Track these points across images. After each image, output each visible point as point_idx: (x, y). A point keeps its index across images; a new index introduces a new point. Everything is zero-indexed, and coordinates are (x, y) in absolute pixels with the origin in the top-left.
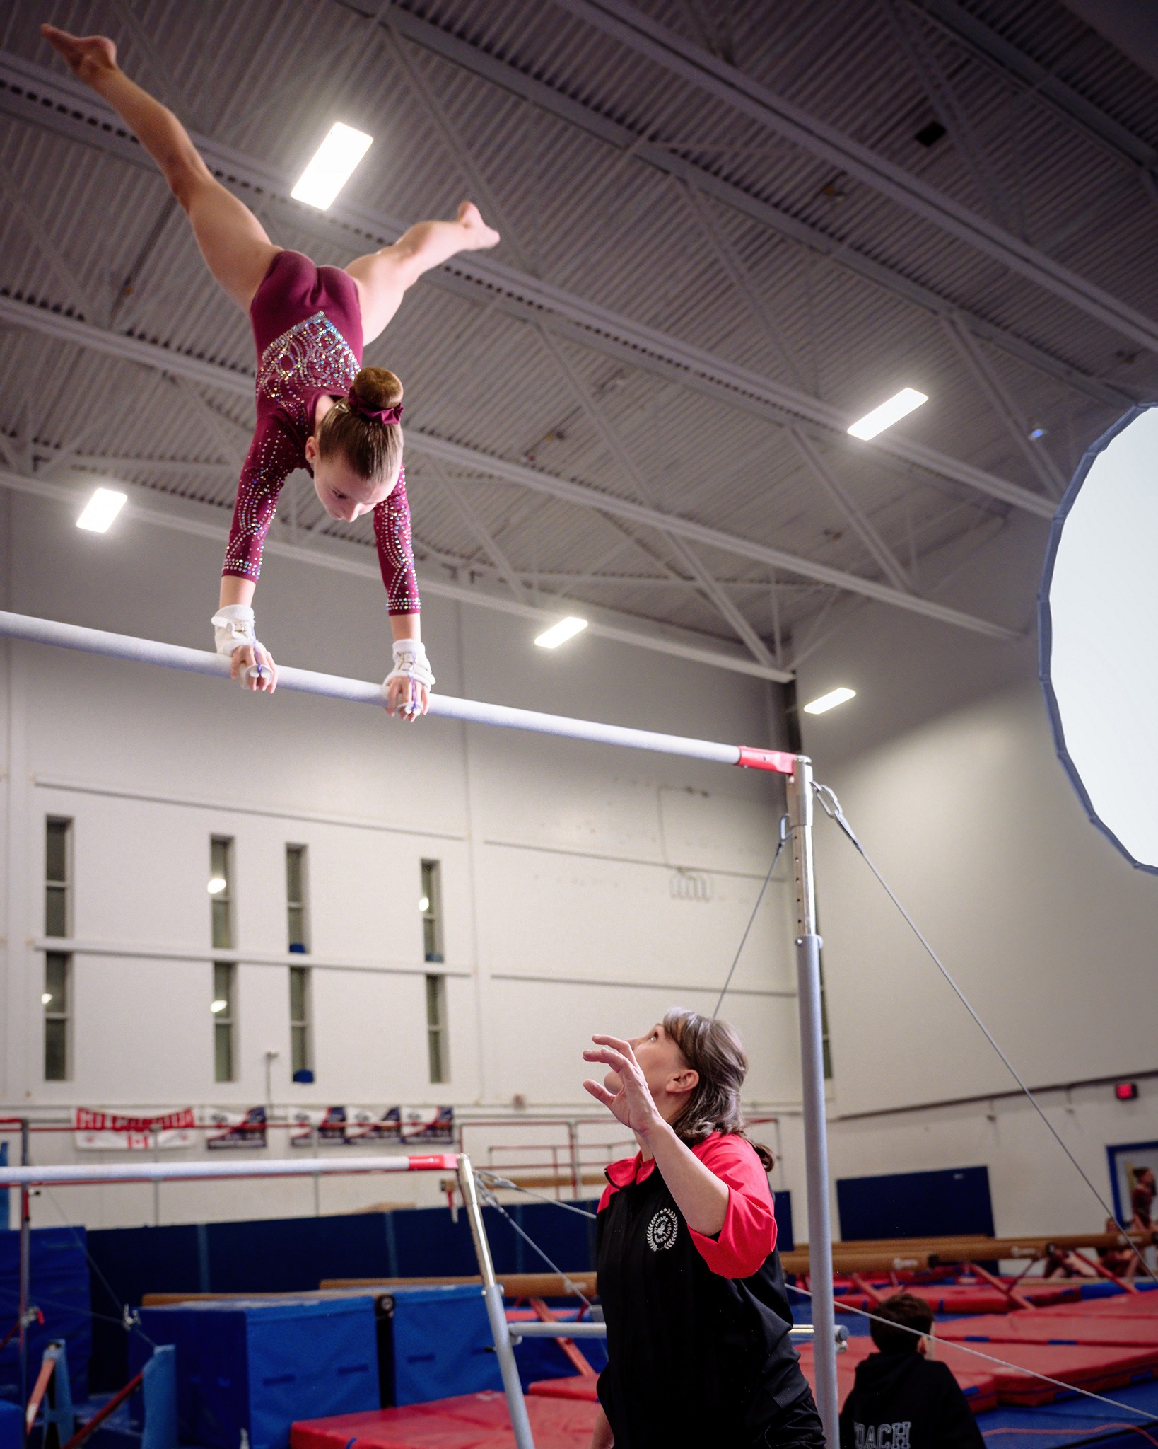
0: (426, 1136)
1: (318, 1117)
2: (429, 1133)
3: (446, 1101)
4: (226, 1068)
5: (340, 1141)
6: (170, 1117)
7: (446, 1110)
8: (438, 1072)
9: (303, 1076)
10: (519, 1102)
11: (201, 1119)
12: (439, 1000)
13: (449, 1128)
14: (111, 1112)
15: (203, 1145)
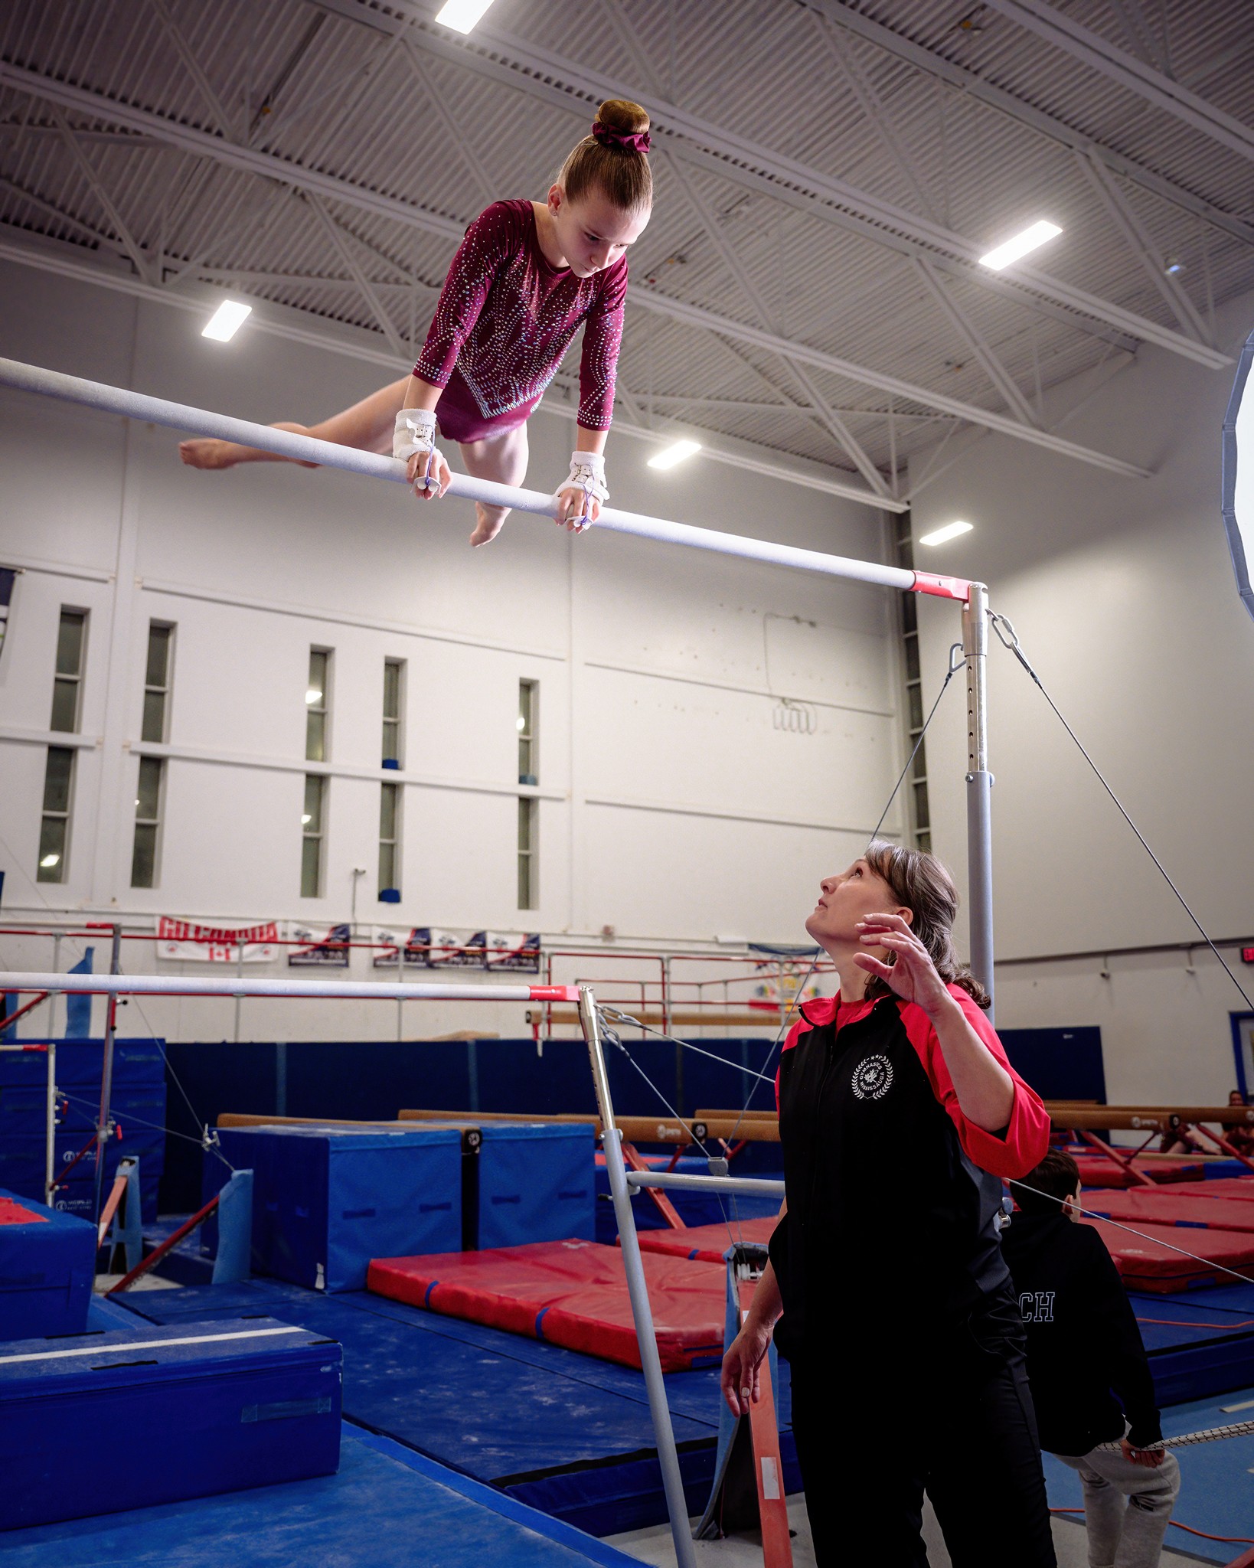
0: (509, 964)
1: (402, 938)
2: (514, 961)
3: (533, 929)
4: (312, 883)
5: (424, 964)
6: (253, 929)
7: (533, 937)
8: (526, 898)
9: (390, 895)
10: (608, 933)
11: (284, 934)
12: (531, 823)
13: (536, 956)
14: (194, 922)
15: (285, 961)
